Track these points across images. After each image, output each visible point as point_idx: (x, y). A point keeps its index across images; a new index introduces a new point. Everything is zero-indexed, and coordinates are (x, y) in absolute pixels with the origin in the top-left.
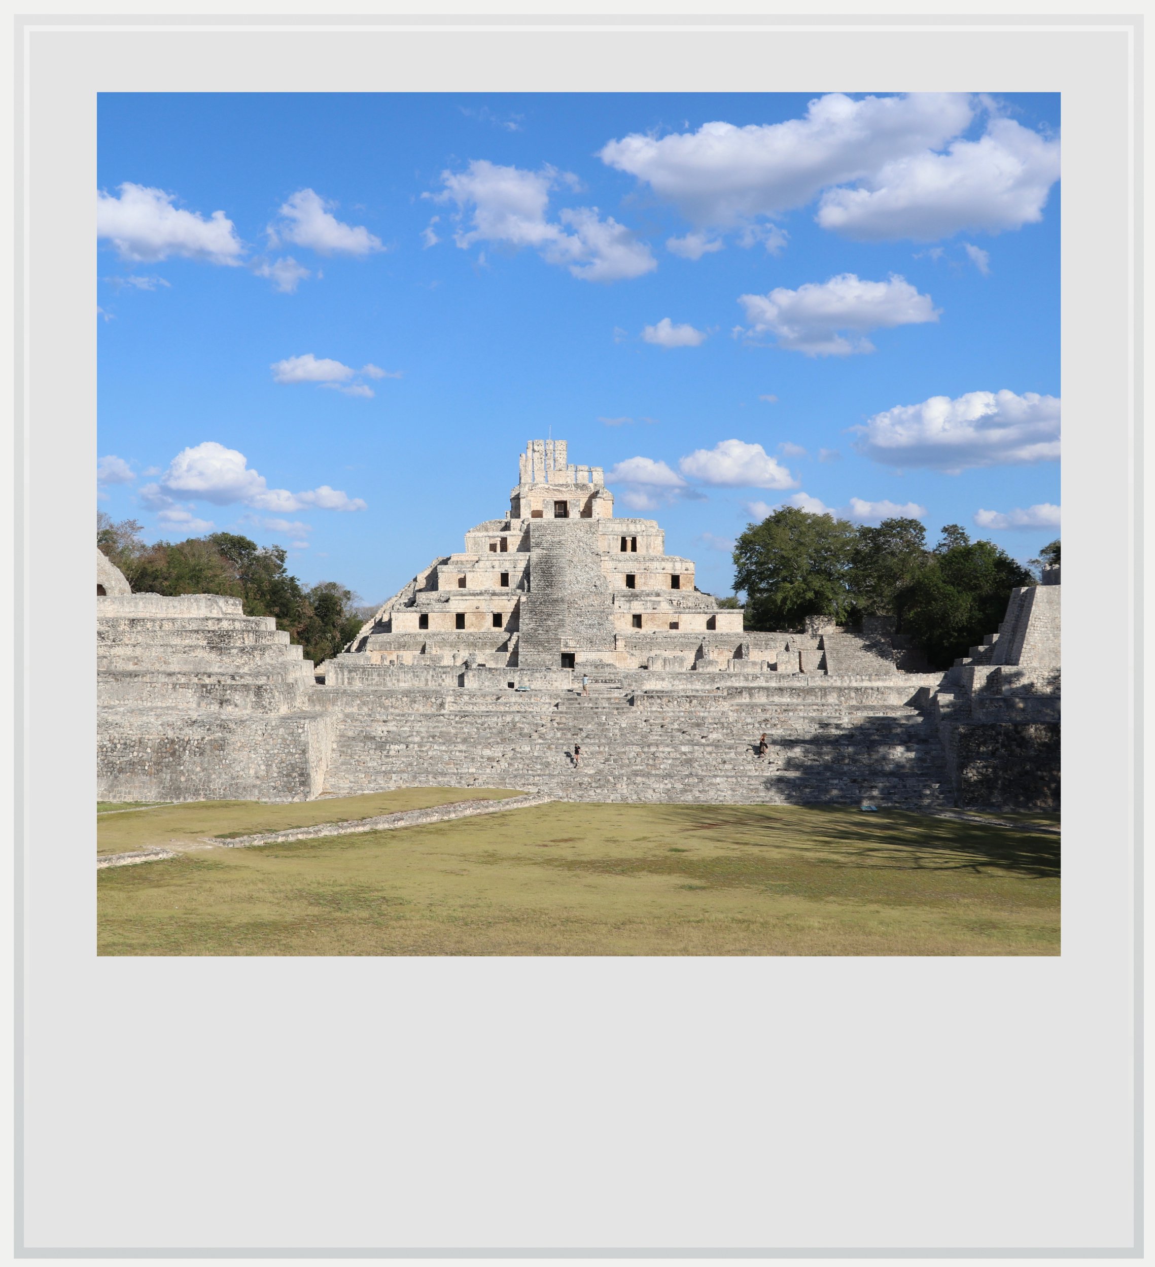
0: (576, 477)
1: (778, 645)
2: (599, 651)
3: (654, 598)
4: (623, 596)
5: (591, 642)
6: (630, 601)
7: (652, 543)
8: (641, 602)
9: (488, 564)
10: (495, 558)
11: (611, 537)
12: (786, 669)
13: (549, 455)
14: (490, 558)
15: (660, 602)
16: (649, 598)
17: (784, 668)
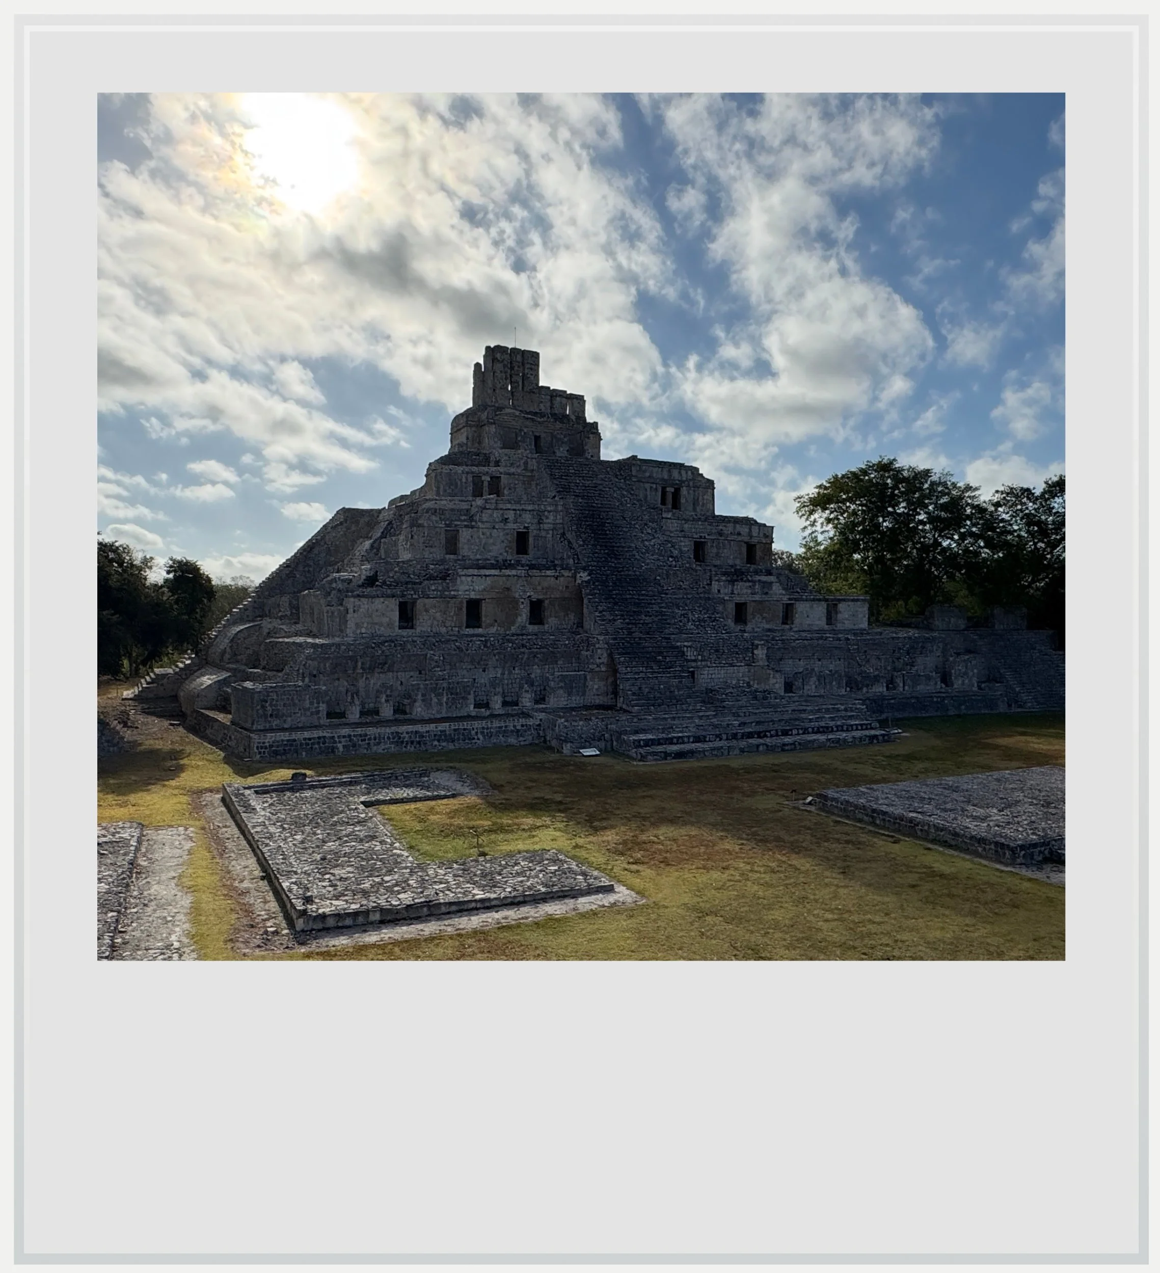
0: (552, 404)
1: (935, 648)
2: (732, 665)
3: (764, 578)
4: (724, 574)
5: (717, 651)
6: (732, 582)
7: (700, 498)
8: (748, 584)
9: (496, 515)
10: (509, 506)
11: (647, 486)
12: (963, 684)
13: (516, 368)
14: (501, 506)
15: (771, 583)
16: (758, 578)
17: (960, 682)
